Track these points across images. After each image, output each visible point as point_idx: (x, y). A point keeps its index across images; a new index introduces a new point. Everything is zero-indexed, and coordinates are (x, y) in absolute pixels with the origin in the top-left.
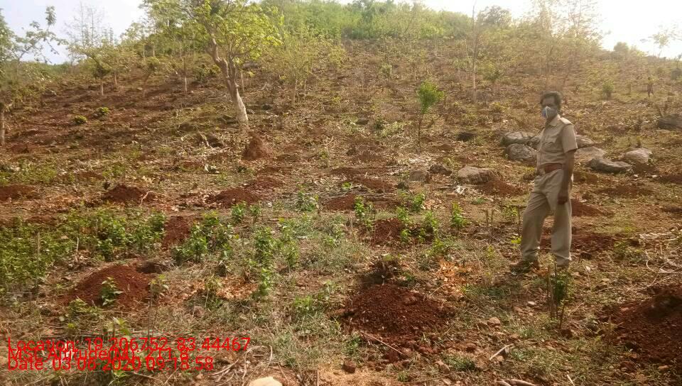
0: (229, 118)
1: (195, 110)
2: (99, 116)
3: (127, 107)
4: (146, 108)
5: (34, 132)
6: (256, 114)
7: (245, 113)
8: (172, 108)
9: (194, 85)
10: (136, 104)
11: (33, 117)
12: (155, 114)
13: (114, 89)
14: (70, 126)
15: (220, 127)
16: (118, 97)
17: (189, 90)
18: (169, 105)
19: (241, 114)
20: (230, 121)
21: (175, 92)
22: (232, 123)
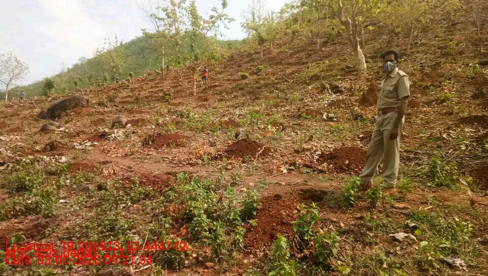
0: (350, 67)
1: (323, 63)
2: (258, 72)
3: (277, 64)
4: (289, 64)
5: (216, 86)
6: (374, 62)
7: (364, 62)
8: (307, 63)
9: (325, 44)
10: (283, 62)
11: (218, 75)
12: (294, 68)
13: (270, 53)
14: (238, 80)
15: (341, 75)
16: (271, 58)
17: (321, 48)
18: (305, 61)
19: (361, 63)
20: (351, 70)
21: (310, 51)
22: (353, 71)
